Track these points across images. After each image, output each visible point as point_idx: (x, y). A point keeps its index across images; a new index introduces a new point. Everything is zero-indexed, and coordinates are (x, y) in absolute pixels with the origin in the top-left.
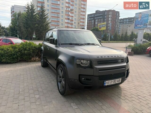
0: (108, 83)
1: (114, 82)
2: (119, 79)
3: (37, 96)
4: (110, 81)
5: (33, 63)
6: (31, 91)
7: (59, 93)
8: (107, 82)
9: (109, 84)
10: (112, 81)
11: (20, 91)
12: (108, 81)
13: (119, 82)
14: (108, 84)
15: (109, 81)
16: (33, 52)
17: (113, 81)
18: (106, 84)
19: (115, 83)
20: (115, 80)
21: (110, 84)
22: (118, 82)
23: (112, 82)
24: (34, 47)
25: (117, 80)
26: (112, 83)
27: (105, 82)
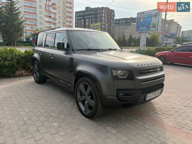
1: (154, 95)
2: (159, 91)
3: (56, 124)
5: (18, 78)
6: (40, 117)
7: (83, 116)
9: (150, 98)
11: (25, 119)
15: (150, 94)
16: (17, 63)
18: (148, 99)
22: (157, 95)
24: (19, 56)
25: (157, 92)
26: (153, 97)
27: (147, 96)
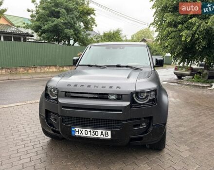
0: (80, 132)
1: (92, 133)
2: (104, 131)
4: (84, 130)
8: (77, 129)
9: (81, 135)
10: (88, 130)
12: (79, 129)
13: (104, 137)
14: (79, 135)
15: (81, 129)
17: (90, 131)
18: (77, 134)
19: (95, 136)
20: (95, 130)
21: (84, 135)
22: (102, 136)
23: (89, 133)
25: (100, 132)
26: (89, 135)
27: (73, 129)
